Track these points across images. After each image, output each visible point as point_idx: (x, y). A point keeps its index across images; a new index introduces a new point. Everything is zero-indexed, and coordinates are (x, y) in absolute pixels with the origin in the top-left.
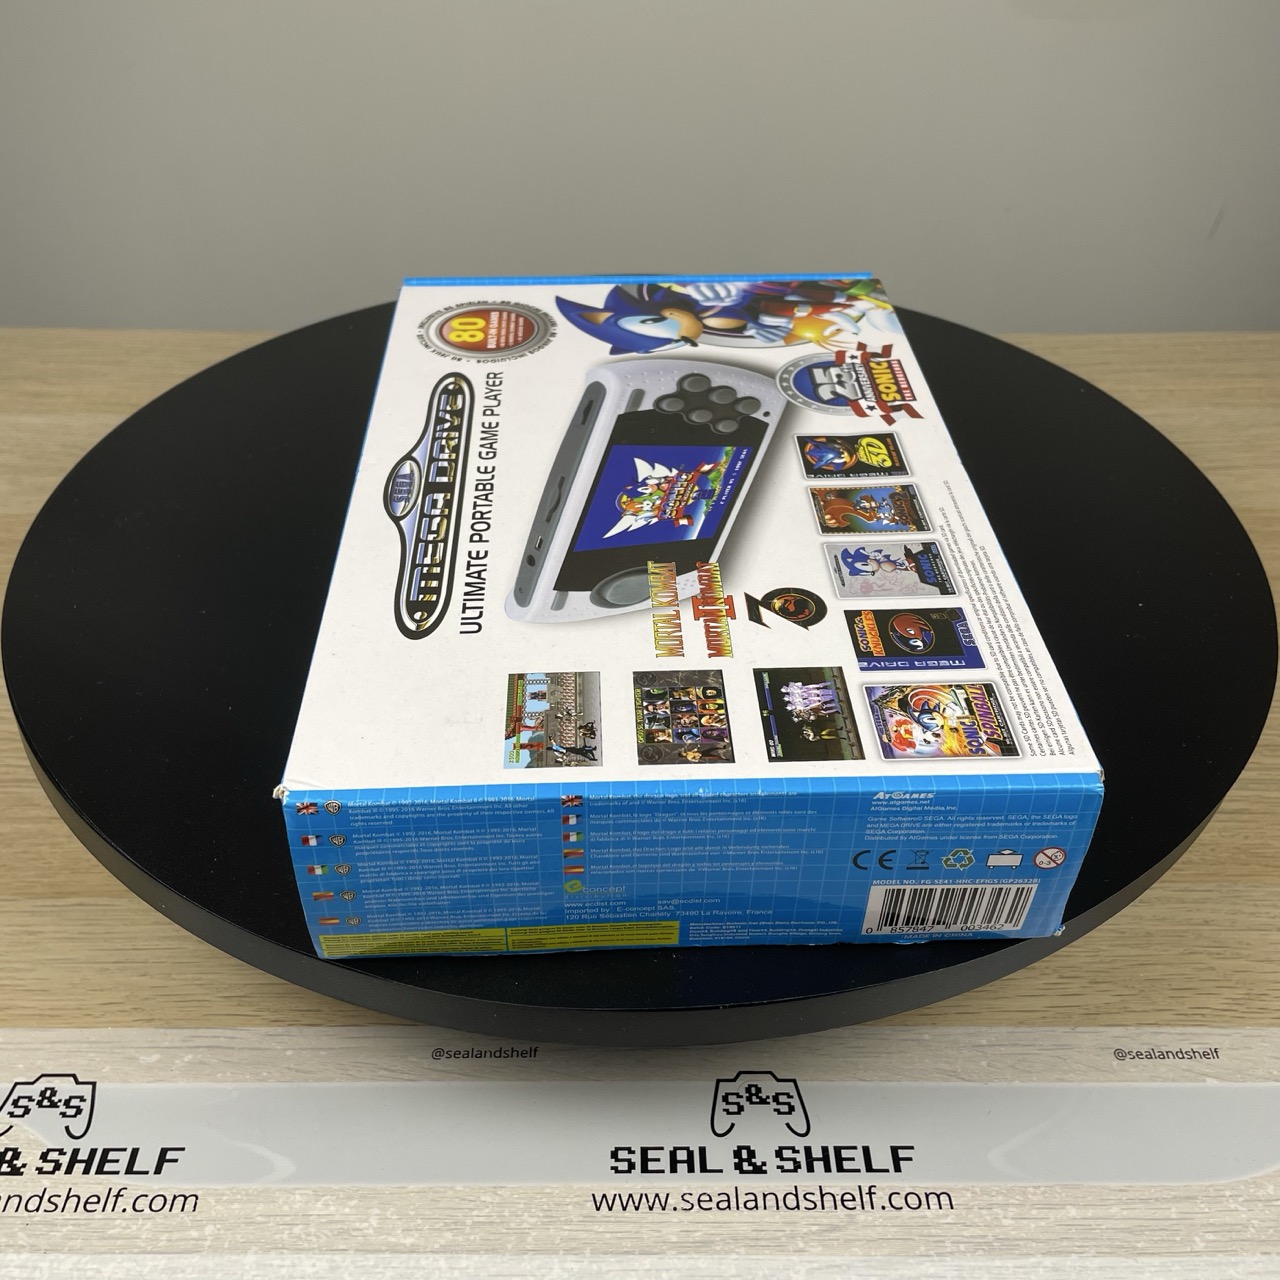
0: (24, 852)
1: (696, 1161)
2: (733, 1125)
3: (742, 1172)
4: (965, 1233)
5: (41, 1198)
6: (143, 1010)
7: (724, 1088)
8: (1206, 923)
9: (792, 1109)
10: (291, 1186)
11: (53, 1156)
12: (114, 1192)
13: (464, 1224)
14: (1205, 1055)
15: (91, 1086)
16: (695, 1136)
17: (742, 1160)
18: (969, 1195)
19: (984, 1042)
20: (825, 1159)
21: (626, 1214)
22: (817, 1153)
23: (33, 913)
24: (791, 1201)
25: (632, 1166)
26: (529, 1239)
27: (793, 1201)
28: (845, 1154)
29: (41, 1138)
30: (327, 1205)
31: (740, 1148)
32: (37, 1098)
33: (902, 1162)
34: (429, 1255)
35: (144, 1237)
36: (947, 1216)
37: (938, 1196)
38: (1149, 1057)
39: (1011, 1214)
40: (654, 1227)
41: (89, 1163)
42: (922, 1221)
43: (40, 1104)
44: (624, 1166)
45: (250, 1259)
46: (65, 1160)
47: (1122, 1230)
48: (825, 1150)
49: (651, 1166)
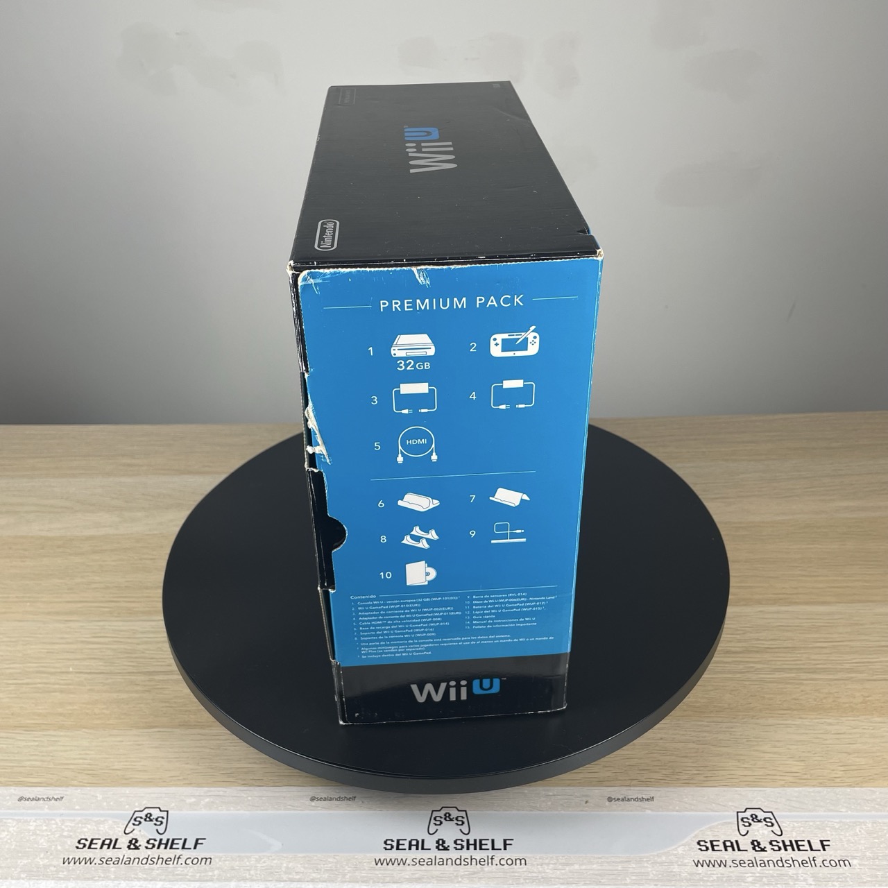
0: (134, 707)
1: (420, 845)
2: (437, 830)
3: (439, 850)
4: (530, 875)
5: (147, 859)
6: (187, 779)
7: (435, 814)
8: (661, 739)
9: (463, 823)
10: (249, 855)
11: (152, 842)
12: (177, 857)
13: (321, 870)
14: (648, 800)
15: (166, 813)
16: (420, 834)
17: (439, 845)
18: (534, 859)
19: (551, 794)
20: (475, 845)
21: (389, 867)
22: (472, 842)
23: (139, 736)
24: (458, 862)
25: (392, 847)
26: (348, 877)
27: (460, 862)
28: (483, 842)
29: (148, 835)
30: (264, 862)
31: (439, 840)
32: (144, 817)
33: (508, 846)
34: (307, 883)
35: (190, 874)
36: (523, 868)
37: (521, 860)
38: (623, 800)
39: (550, 868)
40: (399, 872)
41: (166, 844)
42: (511, 870)
43: (145, 820)
44: (389, 847)
45: (233, 884)
46: (157, 843)
47: (596, 875)
48: (475, 840)
49: (401, 847)
